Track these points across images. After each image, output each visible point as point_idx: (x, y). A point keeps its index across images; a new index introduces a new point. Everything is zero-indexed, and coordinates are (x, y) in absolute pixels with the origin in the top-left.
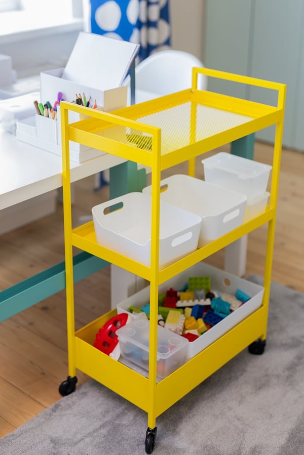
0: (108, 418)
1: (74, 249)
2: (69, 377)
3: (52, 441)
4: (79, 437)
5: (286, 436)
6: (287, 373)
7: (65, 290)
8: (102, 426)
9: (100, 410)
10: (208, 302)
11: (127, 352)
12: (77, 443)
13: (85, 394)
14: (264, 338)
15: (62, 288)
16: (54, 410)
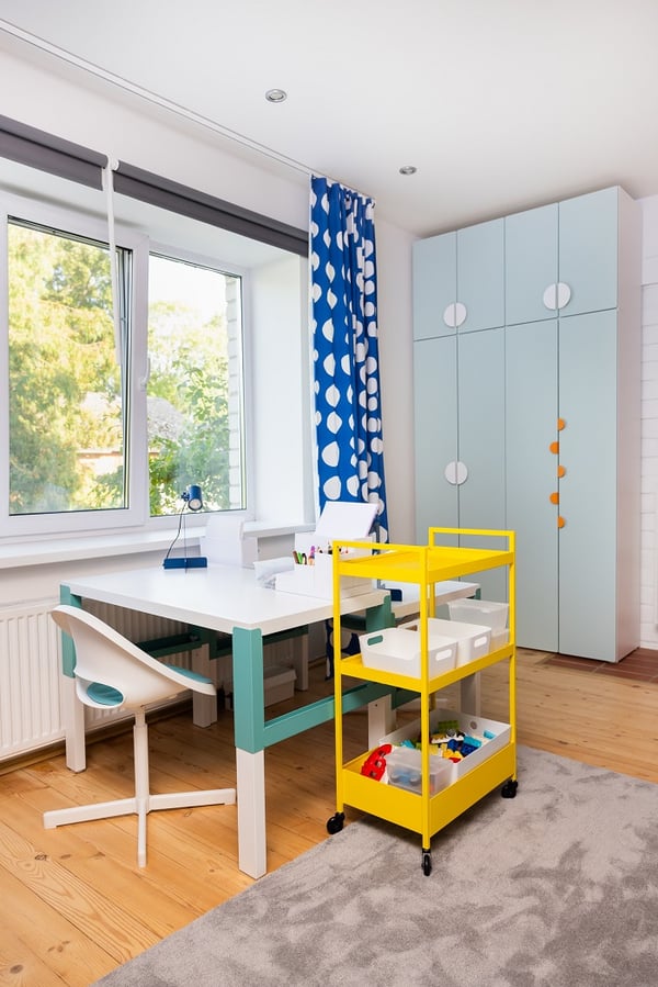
0: (382, 848)
1: (343, 677)
2: (337, 814)
3: (331, 867)
4: (357, 864)
5: (557, 860)
6: (546, 812)
7: (334, 720)
8: (378, 855)
9: (372, 843)
10: (461, 738)
11: (395, 777)
12: (354, 869)
13: (355, 831)
14: (514, 779)
15: (331, 717)
16: (328, 844)
